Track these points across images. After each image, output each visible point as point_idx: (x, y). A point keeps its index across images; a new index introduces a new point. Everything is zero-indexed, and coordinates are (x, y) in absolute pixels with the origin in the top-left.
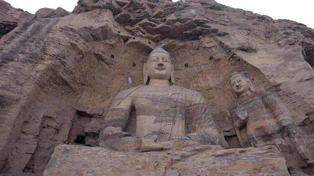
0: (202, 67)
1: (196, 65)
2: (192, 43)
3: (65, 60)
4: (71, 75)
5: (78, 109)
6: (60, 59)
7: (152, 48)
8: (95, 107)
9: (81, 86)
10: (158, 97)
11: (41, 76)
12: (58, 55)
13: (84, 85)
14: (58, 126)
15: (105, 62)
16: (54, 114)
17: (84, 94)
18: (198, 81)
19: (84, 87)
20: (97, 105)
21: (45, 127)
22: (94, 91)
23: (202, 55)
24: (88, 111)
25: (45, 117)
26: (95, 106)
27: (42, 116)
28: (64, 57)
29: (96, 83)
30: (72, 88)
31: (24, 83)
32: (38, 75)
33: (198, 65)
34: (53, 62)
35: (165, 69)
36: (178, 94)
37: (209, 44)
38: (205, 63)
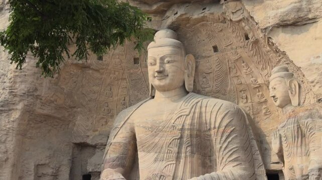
0: (239, 50)
1: (229, 47)
2: (212, 14)
3: (38, 93)
4: (53, 105)
5: (75, 141)
6: (31, 95)
7: (155, 28)
8: (97, 133)
9: (70, 110)
10: (160, 123)
11: (19, 124)
12: (28, 91)
13: (75, 107)
14: (54, 172)
15: (92, 69)
16: (46, 160)
17: (79, 118)
18: (238, 74)
19: (75, 109)
20: (99, 129)
21: (40, 177)
22: (90, 111)
23: (233, 32)
24: (89, 141)
25: (38, 166)
26: (97, 131)
27: (33, 167)
28: (36, 90)
29: (89, 101)
30: (59, 119)
31: (6, 140)
32: (15, 125)
33: (232, 48)
34: (26, 103)
35: (168, 75)
36: (187, 115)
37: (235, 16)
38: (241, 45)
